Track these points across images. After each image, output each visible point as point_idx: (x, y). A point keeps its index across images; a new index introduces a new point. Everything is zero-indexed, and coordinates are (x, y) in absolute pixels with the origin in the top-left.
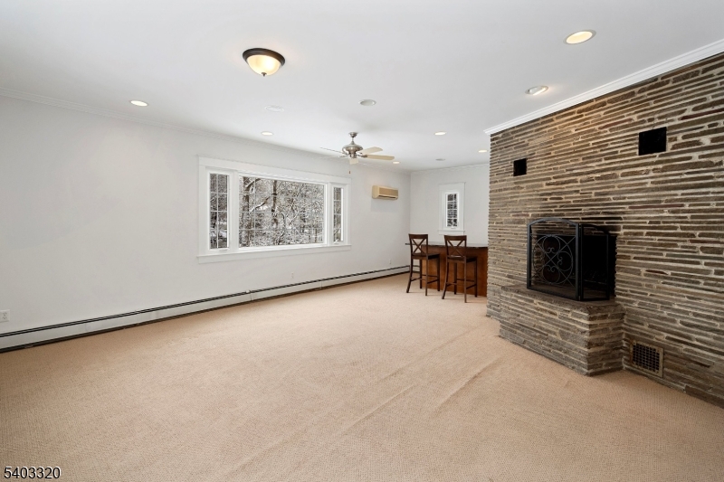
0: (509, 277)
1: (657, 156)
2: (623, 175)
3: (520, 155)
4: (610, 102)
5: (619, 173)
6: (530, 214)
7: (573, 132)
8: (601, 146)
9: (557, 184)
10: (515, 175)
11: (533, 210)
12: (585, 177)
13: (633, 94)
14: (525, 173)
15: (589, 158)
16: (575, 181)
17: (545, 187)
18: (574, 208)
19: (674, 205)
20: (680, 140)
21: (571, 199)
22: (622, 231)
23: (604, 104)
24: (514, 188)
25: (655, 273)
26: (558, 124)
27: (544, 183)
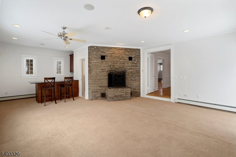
0: (100, 87)
1: (131, 61)
2: (127, 63)
3: (103, 54)
4: (124, 49)
5: (126, 63)
6: (107, 70)
7: (117, 53)
8: (123, 57)
9: (114, 63)
10: (101, 59)
11: (108, 69)
12: (119, 63)
13: (127, 50)
14: (105, 59)
15: (120, 59)
16: (118, 63)
17: (110, 64)
18: (118, 69)
19: (133, 69)
20: (134, 59)
21: (117, 67)
22: (127, 73)
23: (123, 49)
24: (101, 63)
25: (131, 80)
26: (114, 50)
27: (110, 63)
